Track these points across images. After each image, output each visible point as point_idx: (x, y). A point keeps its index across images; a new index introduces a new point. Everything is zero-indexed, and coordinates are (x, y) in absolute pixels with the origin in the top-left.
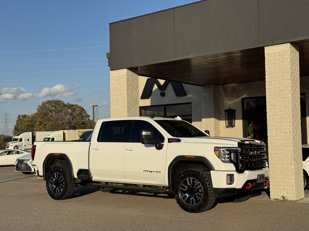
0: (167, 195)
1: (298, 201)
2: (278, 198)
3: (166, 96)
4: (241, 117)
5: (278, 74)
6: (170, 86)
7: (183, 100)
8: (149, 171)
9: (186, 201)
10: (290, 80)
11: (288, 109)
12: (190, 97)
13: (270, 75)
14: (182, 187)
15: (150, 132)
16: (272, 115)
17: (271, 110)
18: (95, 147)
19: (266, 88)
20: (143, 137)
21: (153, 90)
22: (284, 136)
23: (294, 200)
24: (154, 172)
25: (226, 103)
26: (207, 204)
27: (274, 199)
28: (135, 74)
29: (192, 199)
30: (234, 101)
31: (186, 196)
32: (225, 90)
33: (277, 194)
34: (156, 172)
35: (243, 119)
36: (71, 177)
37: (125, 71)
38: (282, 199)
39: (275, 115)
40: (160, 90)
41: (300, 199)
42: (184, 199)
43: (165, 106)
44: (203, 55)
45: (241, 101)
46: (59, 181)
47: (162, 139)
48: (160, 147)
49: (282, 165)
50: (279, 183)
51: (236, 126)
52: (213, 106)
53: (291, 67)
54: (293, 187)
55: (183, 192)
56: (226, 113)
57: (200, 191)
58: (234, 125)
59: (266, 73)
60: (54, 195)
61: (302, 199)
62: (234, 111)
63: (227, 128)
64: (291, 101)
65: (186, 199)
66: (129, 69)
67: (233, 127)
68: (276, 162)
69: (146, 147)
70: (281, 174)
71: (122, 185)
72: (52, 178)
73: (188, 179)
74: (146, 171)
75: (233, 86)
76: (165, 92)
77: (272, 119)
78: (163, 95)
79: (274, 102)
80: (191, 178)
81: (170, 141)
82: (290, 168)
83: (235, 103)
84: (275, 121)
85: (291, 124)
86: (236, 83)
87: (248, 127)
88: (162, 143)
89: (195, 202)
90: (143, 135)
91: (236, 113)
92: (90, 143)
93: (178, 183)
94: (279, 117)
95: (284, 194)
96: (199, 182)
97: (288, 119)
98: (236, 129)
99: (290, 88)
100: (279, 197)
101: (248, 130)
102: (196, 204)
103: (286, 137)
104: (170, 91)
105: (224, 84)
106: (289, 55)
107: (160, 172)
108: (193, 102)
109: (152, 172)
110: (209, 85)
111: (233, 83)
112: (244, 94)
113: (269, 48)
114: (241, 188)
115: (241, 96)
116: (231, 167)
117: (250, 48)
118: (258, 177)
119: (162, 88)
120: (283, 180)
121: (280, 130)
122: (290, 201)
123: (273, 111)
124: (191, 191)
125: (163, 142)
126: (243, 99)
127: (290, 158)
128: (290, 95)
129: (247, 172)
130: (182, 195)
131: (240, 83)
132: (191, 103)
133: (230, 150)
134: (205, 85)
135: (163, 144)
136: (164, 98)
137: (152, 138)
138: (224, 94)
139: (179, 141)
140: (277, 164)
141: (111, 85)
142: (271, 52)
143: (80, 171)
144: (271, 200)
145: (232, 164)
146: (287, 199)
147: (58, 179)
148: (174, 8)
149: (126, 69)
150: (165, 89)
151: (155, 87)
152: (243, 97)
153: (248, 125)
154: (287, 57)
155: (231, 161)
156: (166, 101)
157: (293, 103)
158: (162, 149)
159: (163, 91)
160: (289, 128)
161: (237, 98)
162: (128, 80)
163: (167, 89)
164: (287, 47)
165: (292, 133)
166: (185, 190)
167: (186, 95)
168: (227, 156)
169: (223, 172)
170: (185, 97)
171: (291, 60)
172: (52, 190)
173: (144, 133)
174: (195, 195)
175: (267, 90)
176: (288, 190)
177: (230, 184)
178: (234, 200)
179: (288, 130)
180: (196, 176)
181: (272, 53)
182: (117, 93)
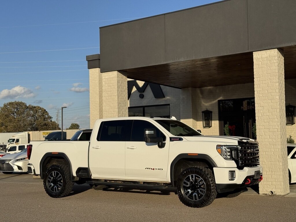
0: (160, 192)
1: (285, 195)
2: (266, 193)
3: (144, 97)
4: (217, 118)
5: (266, 78)
6: (149, 89)
7: (161, 101)
8: (151, 169)
9: (188, 197)
10: (278, 83)
11: (276, 110)
12: (168, 99)
13: (258, 78)
14: (185, 183)
15: (153, 131)
16: (261, 115)
17: (259, 110)
18: (95, 146)
19: (255, 90)
20: (147, 135)
21: (132, 92)
22: (272, 135)
23: (282, 195)
24: (156, 169)
25: (203, 105)
26: (209, 199)
27: (263, 194)
28: (124, 77)
29: (195, 195)
30: (210, 103)
31: (189, 192)
32: (202, 93)
33: (266, 190)
34: (158, 169)
35: (220, 120)
36: (70, 175)
37: (115, 73)
38: (270, 194)
39: (263, 115)
40: (139, 92)
41: (286, 194)
42: (186, 195)
43: (144, 107)
44: (194, 58)
45: (217, 103)
46: (57, 179)
47: (164, 138)
48: (162, 146)
49: (270, 162)
50: (267, 179)
51: (212, 126)
52: (191, 107)
53: (278, 70)
54: (281, 183)
55: (185, 188)
56: (203, 114)
57: (202, 186)
58: (211, 126)
59: (255, 76)
60: (52, 193)
61: (288, 194)
62: (211, 112)
63: (204, 128)
64: (279, 103)
65: (188, 195)
66: (120, 71)
67: (210, 127)
68: (265, 159)
69: (148, 145)
70: (270, 170)
71: (121, 182)
72: (50, 177)
73: (190, 176)
74: (148, 169)
75: (210, 89)
76: (144, 94)
77: (260, 119)
78: (142, 96)
79: (262, 103)
80: (193, 175)
81: (172, 139)
82: (278, 164)
83: (211, 104)
84: (263, 121)
85: (279, 124)
86: (213, 86)
87: (224, 127)
88: (163, 142)
89: (197, 197)
90: (146, 134)
91: (213, 115)
92: (90, 143)
93: (181, 180)
94: (267, 117)
95: (272, 189)
96: (202, 179)
97: (276, 119)
98: (212, 129)
99: (277, 91)
100: (268, 192)
101: (224, 130)
102: (199, 199)
103: (274, 136)
104: (149, 93)
105: (201, 87)
106: (277, 60)
107: (162, 169)
108: (171, 103)
109: (154, 169)
110: (187, 87)
111: (210, 86)
112: (220, 96)
113: (257, 54)
114: (241, 183)
115: (218, 98)
116: (233, 164)
117: (239, 53)
118: (255, 173)
119: (141, 90)
120: (271, 176)
121: (268, 129)
122: (278, 196)
123: (261, 111)
124: (194, 187)
125: (165, 141)
126: (219, 101)
127: (278, 156)
128: (278, 97)
129: (246, 169)
130: (185, 191)
131: (216, 86)
132: (169, 105)
133: (232, 148)
134: (183, 87)
135: (165, 143)
136: (143, 99)
137: (154, 137)
138: (201, 96)
139: (181, 139)
140: (265, 161)
141: (90, 87)
142: (259, 57)
143: (79, 170)
144: (260, 195)
145: (233, 161)
146: (275, 194)
147: (56, 178)
148: (164, 14)
149: (117, 71)
150: (144, 92)
151: (134, 89)
152: (219, 99)
153: (224, 126)
154: (275, 61)
155: (232, 158)
156: (144, 102)
157: (280, 104)
158: (164, 147)
159: (142, 93)
160: (277, 127)
161: (213, 100)
162: (118, 82)
163: (145, 91)
164: (275, 52)
165: (280, 132)
166: (188, 186)
167: (164, 97)
168: (229, 154)
169: (225, 169)
170: (164, 99)
171: (278, 64)
172: (50, 189)
173: (147, 132)
174: (198, 191)
175: (255, 92)
176: (276, 186)
177: (232, 180)
178: (228, 196)
179: (276, 129)
180: (199, 173)
181: (261, 57)
182: (107, 94)
